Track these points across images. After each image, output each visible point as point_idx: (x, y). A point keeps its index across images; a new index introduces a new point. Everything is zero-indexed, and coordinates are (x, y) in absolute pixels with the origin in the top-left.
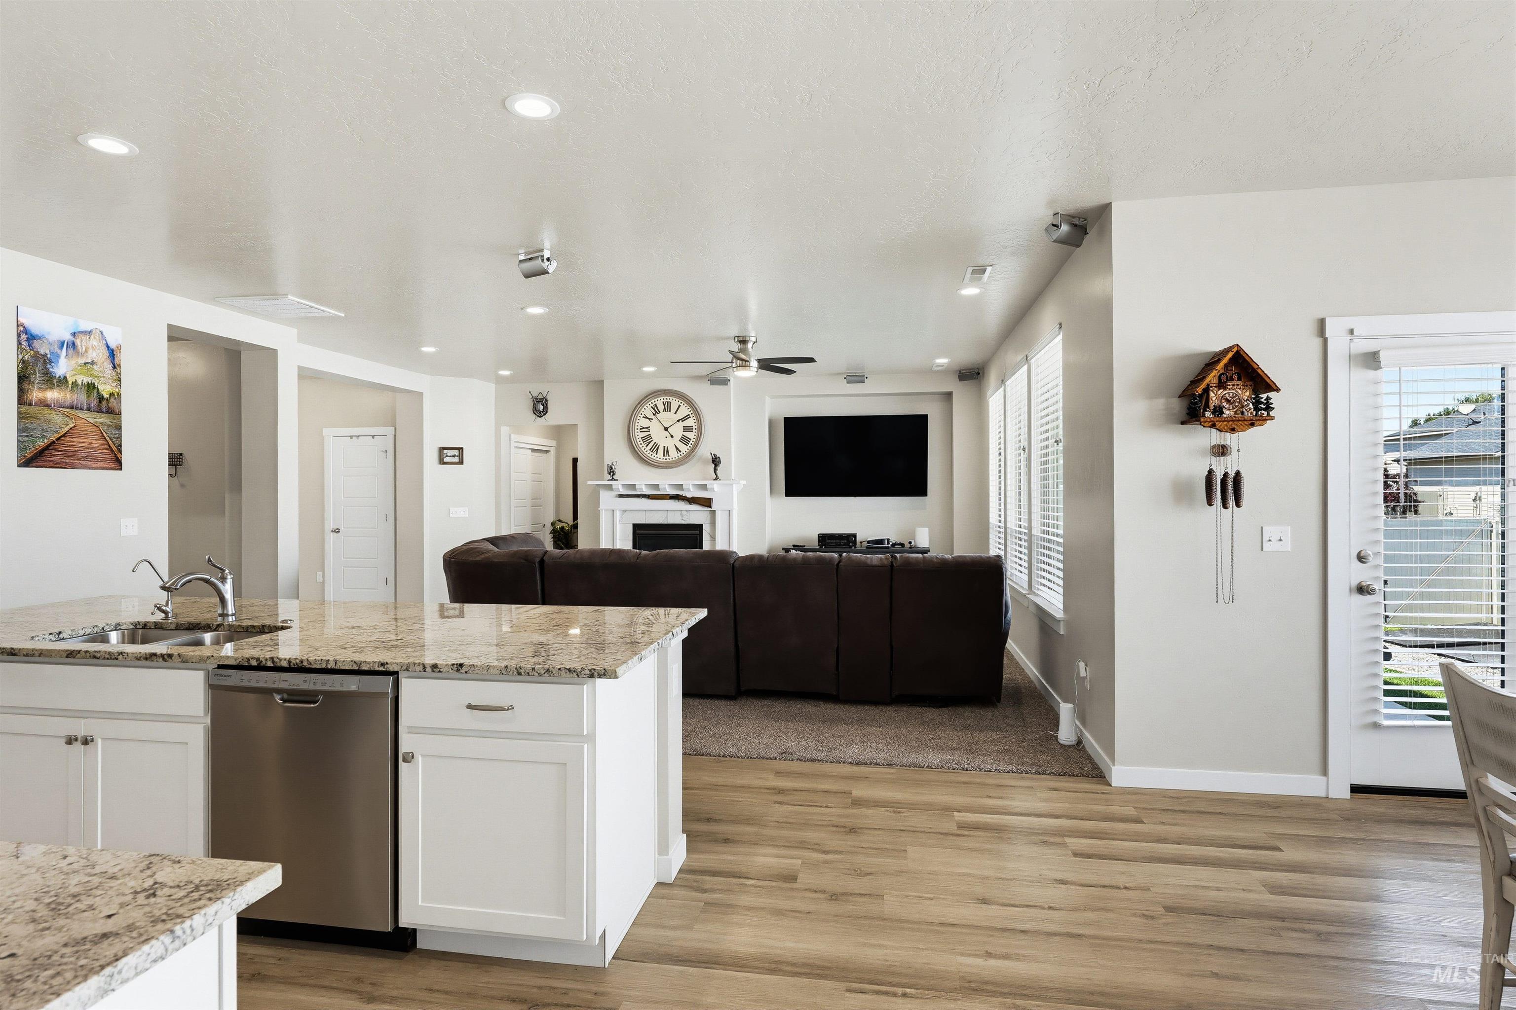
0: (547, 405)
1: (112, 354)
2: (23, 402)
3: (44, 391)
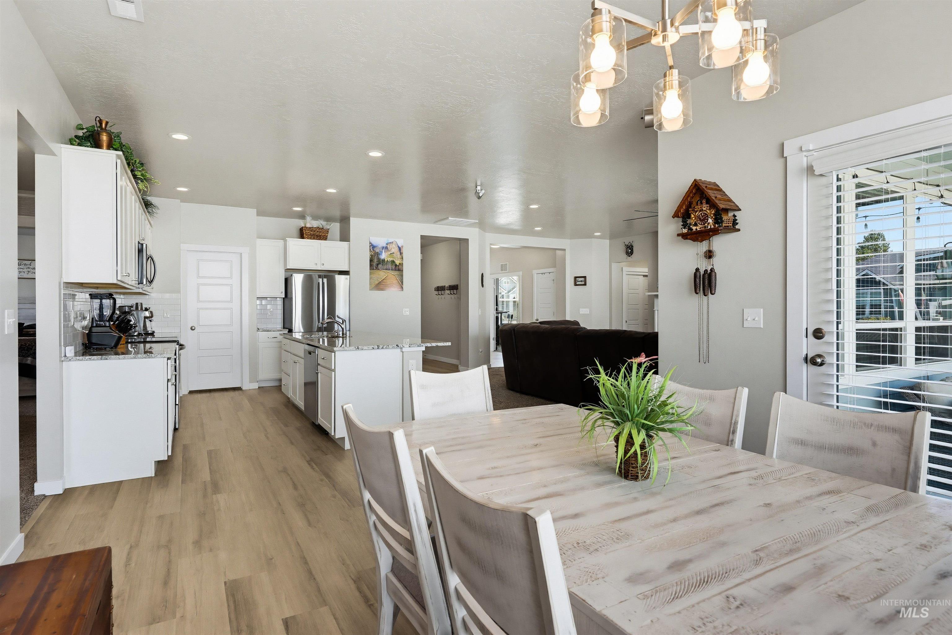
0: (632, 249)
1: (400, 249)
2: (371, 269)
3: (377, 264)
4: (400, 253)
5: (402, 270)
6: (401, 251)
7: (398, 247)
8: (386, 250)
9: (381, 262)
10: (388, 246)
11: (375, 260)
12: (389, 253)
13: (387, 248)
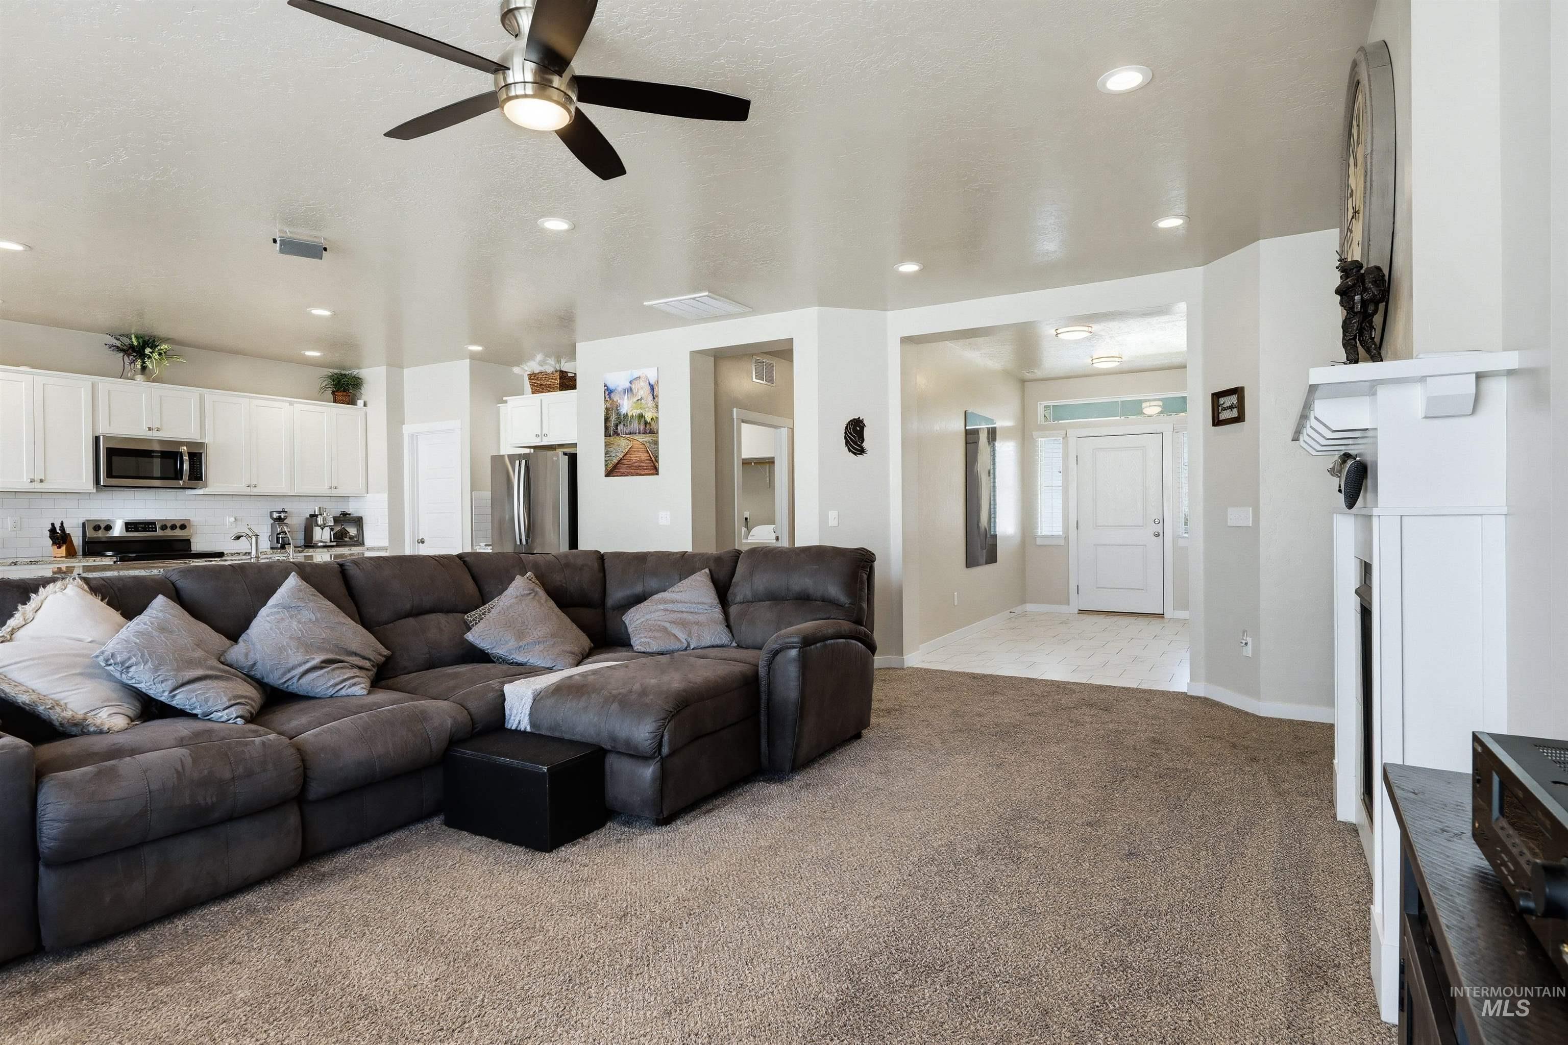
2: (607, 435)
3: (617, 426)
4: (653, 395)
5: (657, 433)
6: (655, 393)
7: (649, 383)
8: (629, 393)
9: (622, 419)
10: (633, 387)
11: (613, 418)
12: (635, 400)
13: (631, 389)
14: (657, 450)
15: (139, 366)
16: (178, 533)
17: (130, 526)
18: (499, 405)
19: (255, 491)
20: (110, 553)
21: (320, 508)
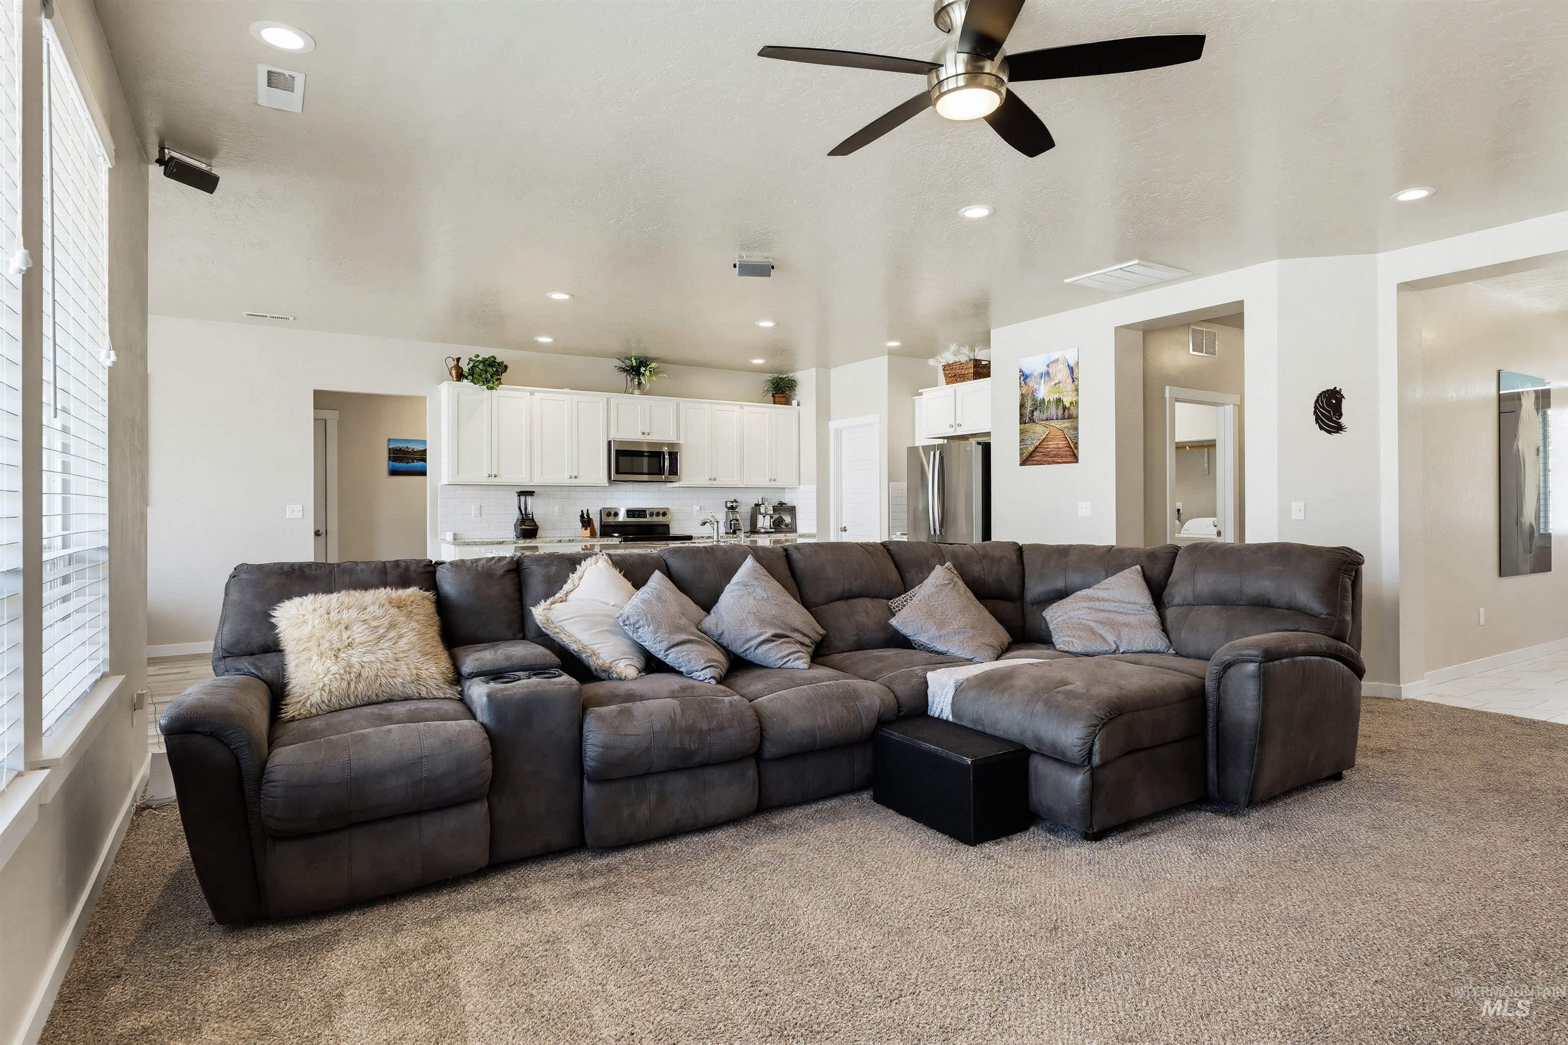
2: (1022, 422)
3: (1033, 412)
4: (1073, 379)
5: (1077, 417)
6: (1075, 376)
7: (1068, 365)
8: (1046, 378)
9: (1039, 405)
10: (1051, 370)
11: (1029, 405)
12: (1053, 383)
13: (1048, 373)
14: (1077, 437)
15: (636, 383)
16: (661, 519)
17: (630, 513)
18: (914, 398)
19: (715, 484)
20: (616, 535)
21: (762, 498)
